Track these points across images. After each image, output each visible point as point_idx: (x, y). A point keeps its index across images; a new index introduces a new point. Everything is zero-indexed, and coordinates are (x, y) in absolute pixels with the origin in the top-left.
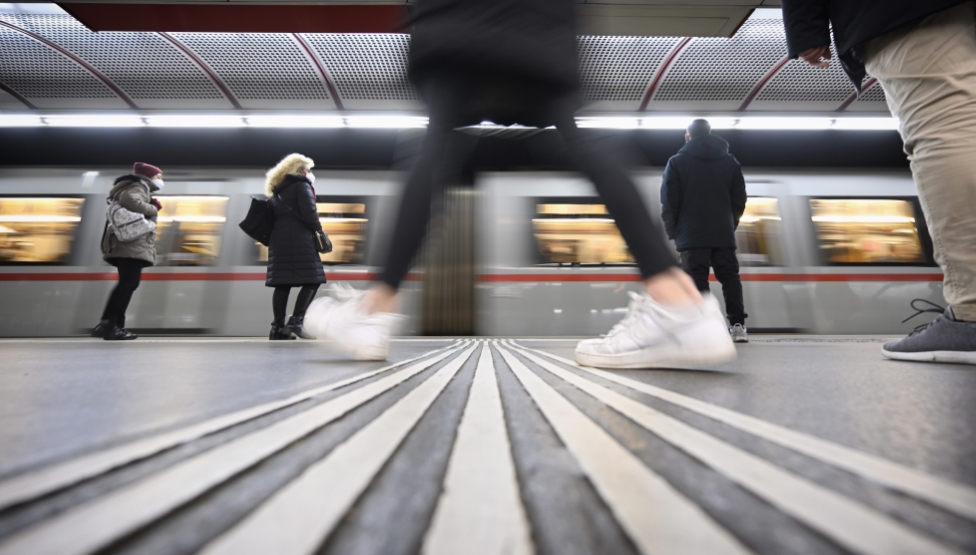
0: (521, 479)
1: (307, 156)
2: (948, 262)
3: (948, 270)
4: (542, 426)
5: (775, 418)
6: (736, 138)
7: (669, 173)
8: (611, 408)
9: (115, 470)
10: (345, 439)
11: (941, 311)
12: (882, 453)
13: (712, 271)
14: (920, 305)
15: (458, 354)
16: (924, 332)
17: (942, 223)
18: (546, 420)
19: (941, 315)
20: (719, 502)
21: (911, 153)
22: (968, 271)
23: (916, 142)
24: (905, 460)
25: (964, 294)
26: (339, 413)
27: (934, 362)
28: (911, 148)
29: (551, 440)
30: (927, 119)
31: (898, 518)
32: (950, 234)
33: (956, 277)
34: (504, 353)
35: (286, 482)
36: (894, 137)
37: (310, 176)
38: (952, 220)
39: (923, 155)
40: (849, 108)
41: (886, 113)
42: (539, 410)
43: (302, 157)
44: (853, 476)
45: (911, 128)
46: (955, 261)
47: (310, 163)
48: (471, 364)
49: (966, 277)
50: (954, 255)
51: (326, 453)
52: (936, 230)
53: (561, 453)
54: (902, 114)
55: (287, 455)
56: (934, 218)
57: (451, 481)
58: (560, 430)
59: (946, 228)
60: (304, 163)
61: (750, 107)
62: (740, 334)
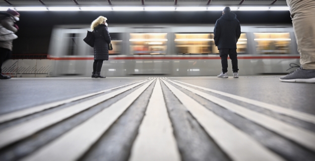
0: (168, 112)
1: (105, 17)
2: (302, 52)
3: (302, 54)
4: (176, 99)
5: (247, 96)
6: (238, 13)
7: (217, 24)
8: (196, 94)
9: (45, 110)
10: (115, 102)
11: (299, 67)
12: (279, 105)
13: (229, 56)
14: (292, 65)
15: (150, 81)
16: (293, 73)
17: (301, 39)
18: (176, 97)
19: (299, 68)
20: (229, 118)
21: (293, 17)
22: (308, 54)
23: (294, 14)
24: (285, 106)
25: (306, 61)
26: (113, 96)
27: (295, 82)
28: (293, 16)
29: (178, 102)
30: (298, 6)
31: (283, 121)
32: (303, 43)
33: (304, 56)
34: (164, 81)
35: (97, 113)
36: (288, 12)
37: (106, 24)
38: (304, 38)
39: (296, 18)
40: (275, 3)
41: (286, 5)
42: (174, 95)
43: (103, 17)
44: (270, 111)
45: (293, 9)
46: (304, 51)
47: (106, 19)
48: (153, 84)
49: (307, 56)
50: (304, 49)
51: (109, 106)
52: (299, 42)
53: (181, 105)
54: (291, 5)
55: (97, 106)
56: (298, 38)
57: (147, 112)
58: (180, 100)
59: (302, 41)
60: (104, 19)
61: (243, 3)
62: (236, 75)
